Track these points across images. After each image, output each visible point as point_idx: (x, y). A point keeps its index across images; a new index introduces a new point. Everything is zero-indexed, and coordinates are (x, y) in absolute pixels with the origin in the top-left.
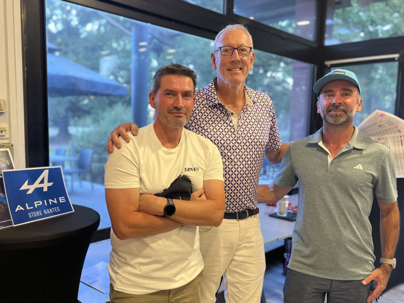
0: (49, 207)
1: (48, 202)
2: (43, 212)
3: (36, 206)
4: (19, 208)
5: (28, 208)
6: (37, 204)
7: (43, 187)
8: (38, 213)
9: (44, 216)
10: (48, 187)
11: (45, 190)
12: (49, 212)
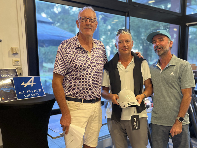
1: (33, 91)
4: (20, 93)
5: (24, 93)
6: (28, 91)
7: (31, 85)
8: (29, 95)
10: (34, 85)
11: (32, 86)
12: (33, 95)
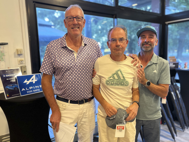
0: (35, 89)
1: (35, 87)
2: (33, 91)
3: (30, 89)
4: (23, 89)
5: (27, 89)
8: (31, 91)
9: (33, 92)
12: (35, 91)
